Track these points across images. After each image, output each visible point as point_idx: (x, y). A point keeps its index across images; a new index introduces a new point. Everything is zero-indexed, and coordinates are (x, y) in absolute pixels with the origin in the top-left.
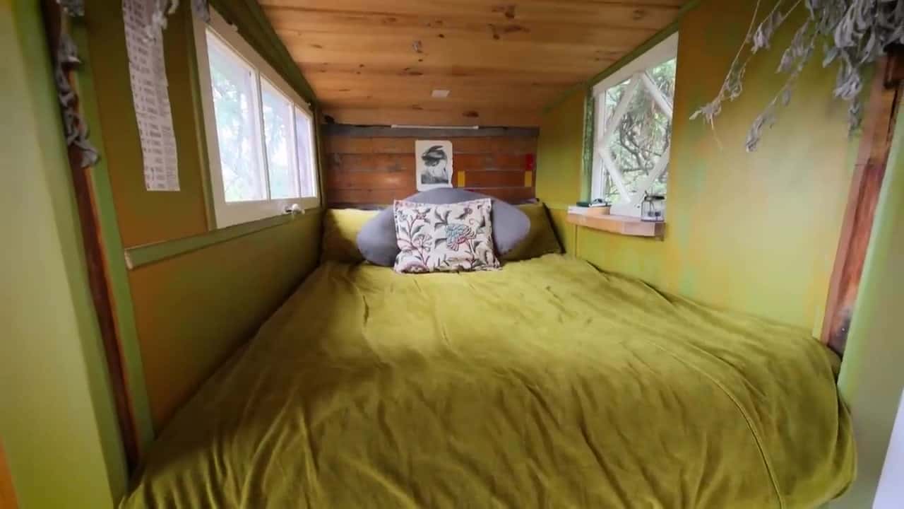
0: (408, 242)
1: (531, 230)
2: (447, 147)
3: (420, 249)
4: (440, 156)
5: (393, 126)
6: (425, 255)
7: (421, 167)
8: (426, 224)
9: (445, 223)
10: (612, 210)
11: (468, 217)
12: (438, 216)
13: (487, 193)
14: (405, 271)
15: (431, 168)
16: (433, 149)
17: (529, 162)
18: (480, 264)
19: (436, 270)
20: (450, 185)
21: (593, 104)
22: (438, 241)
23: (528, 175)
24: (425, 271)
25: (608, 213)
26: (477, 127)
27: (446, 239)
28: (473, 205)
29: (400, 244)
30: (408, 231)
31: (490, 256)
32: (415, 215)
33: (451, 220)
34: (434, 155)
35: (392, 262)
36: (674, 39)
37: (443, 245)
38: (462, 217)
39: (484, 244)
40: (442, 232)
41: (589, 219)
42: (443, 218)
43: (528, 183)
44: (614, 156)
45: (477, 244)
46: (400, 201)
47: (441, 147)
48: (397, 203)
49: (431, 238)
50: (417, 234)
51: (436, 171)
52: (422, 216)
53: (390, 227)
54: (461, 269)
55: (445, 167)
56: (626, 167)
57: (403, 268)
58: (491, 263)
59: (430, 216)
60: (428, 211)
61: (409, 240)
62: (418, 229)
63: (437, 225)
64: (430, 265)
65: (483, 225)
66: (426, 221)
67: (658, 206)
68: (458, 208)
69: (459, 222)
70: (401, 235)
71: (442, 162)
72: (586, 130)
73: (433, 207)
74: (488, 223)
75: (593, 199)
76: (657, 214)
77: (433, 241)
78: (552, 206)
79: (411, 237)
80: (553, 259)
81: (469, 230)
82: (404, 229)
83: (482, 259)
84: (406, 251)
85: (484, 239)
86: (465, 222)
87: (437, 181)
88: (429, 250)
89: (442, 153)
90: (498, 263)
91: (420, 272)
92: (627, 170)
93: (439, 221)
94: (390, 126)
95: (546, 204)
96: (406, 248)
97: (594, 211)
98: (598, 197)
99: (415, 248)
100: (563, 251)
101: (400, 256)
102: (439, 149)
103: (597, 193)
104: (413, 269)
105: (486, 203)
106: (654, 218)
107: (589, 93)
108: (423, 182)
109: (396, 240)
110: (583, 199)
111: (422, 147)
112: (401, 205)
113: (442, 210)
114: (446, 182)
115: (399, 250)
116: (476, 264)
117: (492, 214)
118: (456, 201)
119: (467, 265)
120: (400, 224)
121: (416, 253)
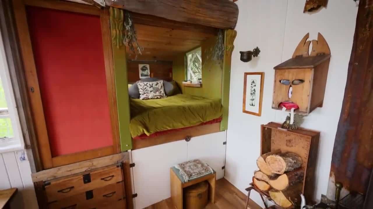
0: (143, 92)
1: (174, 88)
2: (148, 66)
3: (147, 94)
4: (146, 69)
5: (132, 60)
6: (148, 95)
7: (141, 72)
8: (147, 87)
9: (152, 87)
10: (192, 82)
11: (158, 85)
12: (150, 85)
13: (161, 79)
14: (143, 99)
15: (143, 72)
16: (144, 67)
17: (170, 71)
18: (162, 97)
19: (151, 99)
20: (149, 77)
21: (187, 58)
22: (151, 91)
23: (171, 74)
24: (149, 99)
25: (191, 83)
26: (156, 61)
27: (153, 91)
28: (158, 82)
29: (140, 93)
30: (142, 89)
31: (164, 95)
32: (144, 85)
33: (153, 86)
34: (144, 68)
35: (139, 97)
36: (200, 48)
37: (152, 92)
38: (156, 85)
39: (163, 92)
40: (152, 89)
41: (187, 84)
42: (151, 85)
43: (171, 76)
44: (192, 69)
45: (161, 92)
46: (139, 81)
47: (146, 66)
48: (138, 82)
49: (149, 91)
50: (145, 90)
51: (145, 73)
52: (146, 85)
53: (137, 88)
54: (158, 98)
55: (148, 72)
56: (195, 72)
57: (142, 98)
58: (165, 96)
59: (148, 85)
60: (147, 84)
61: (143, 91)
62: (145, 88)
63: (150, 87)
64: (150, 97)
65: (162, 87)
66: (147, 86)
67: (201, 81)
68: (155, 83)
69: (156, 86)
70: (140, 90)
71: (147, 70)
72: (185, 64)
73: (148, 83)
74: (163, 87)
75: (188, 80)
76: (201, 82)
77: (150, 91)
78: (178, 82)
79: (144, 91)
80: (180, 95)
81: (158, 88)
82: (141, 89)
83: (162, 95)
84: (142, 94)
85: (162, 90)
86: (157, 86)
87: (146, 76)
88: (149, 94)
89: (146, 68)
90: (166, 96)
91: (147, 99)
92: (196, 73)
93: (150, 86)
94: (131, 60)
95: (177, 82)
96: (142, 93)
97: (188, 82)
98: (189, 79)
99: (145, 93)
100: (182, 93)
101: (141, 96)
102: (146, 67)
103: (189, 78)
104: (145, 99)
105: (162, 81)
106: (200, 83)
107: (185, 55)
108: (141, 76)
109: (139, 91)
110: (186, 80)
111: (141, 66)
112: (139, 82)
113: (151, 83)
114: (148, 76)
115: (140, 94)
116: (161, 97)
117: (163, 84)
118: (154, 81)
119: (159, 97)
120: (140, 87)
121: (145, 95)
